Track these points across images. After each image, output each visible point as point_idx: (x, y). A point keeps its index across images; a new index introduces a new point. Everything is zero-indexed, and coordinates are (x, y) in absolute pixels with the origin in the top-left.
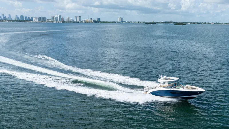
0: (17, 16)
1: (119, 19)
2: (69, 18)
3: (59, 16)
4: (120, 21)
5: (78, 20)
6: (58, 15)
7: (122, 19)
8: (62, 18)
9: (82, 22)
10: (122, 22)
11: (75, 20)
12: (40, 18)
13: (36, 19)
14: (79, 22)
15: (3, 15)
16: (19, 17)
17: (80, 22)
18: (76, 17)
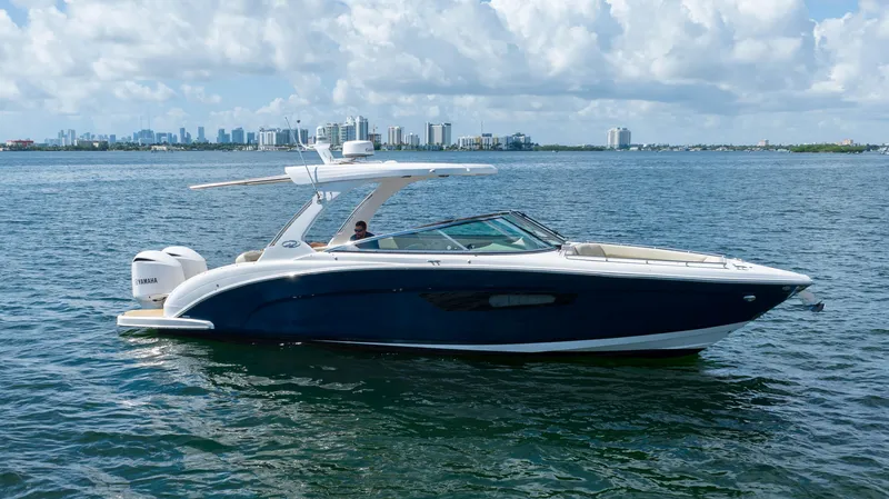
0: (223, 131)
1: (613, 133)
2: (400, 131)
3: (361, 124)
4: (616, 143)
5: (438, 139)
6: (358, 120)
7: (624, 135)
8: (371, 132)
9: (455, 147)
10: (624, 146)
11: (424, 141)
12: (288, 131)
13: (270, 136)
14: (441, 149)
15: (183, 130)
16: (228, 135)
17: (444, 147)
18: (430, 126)
